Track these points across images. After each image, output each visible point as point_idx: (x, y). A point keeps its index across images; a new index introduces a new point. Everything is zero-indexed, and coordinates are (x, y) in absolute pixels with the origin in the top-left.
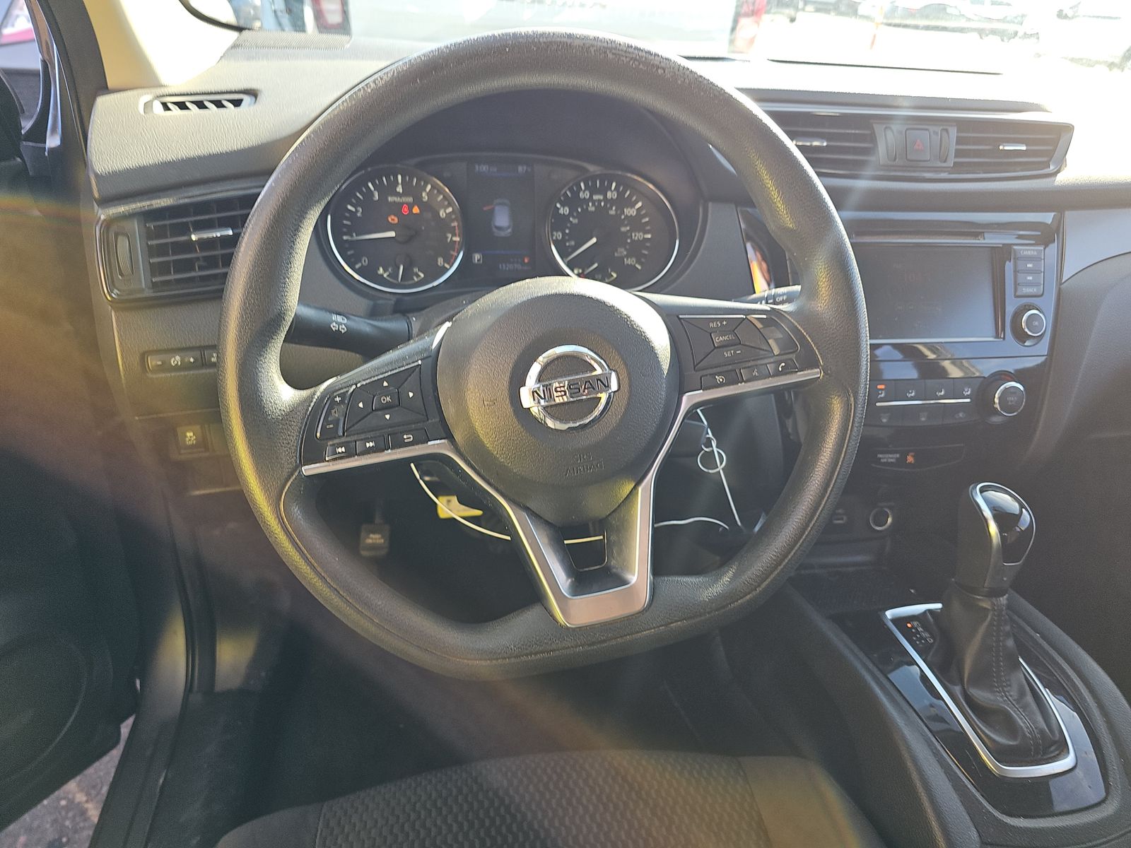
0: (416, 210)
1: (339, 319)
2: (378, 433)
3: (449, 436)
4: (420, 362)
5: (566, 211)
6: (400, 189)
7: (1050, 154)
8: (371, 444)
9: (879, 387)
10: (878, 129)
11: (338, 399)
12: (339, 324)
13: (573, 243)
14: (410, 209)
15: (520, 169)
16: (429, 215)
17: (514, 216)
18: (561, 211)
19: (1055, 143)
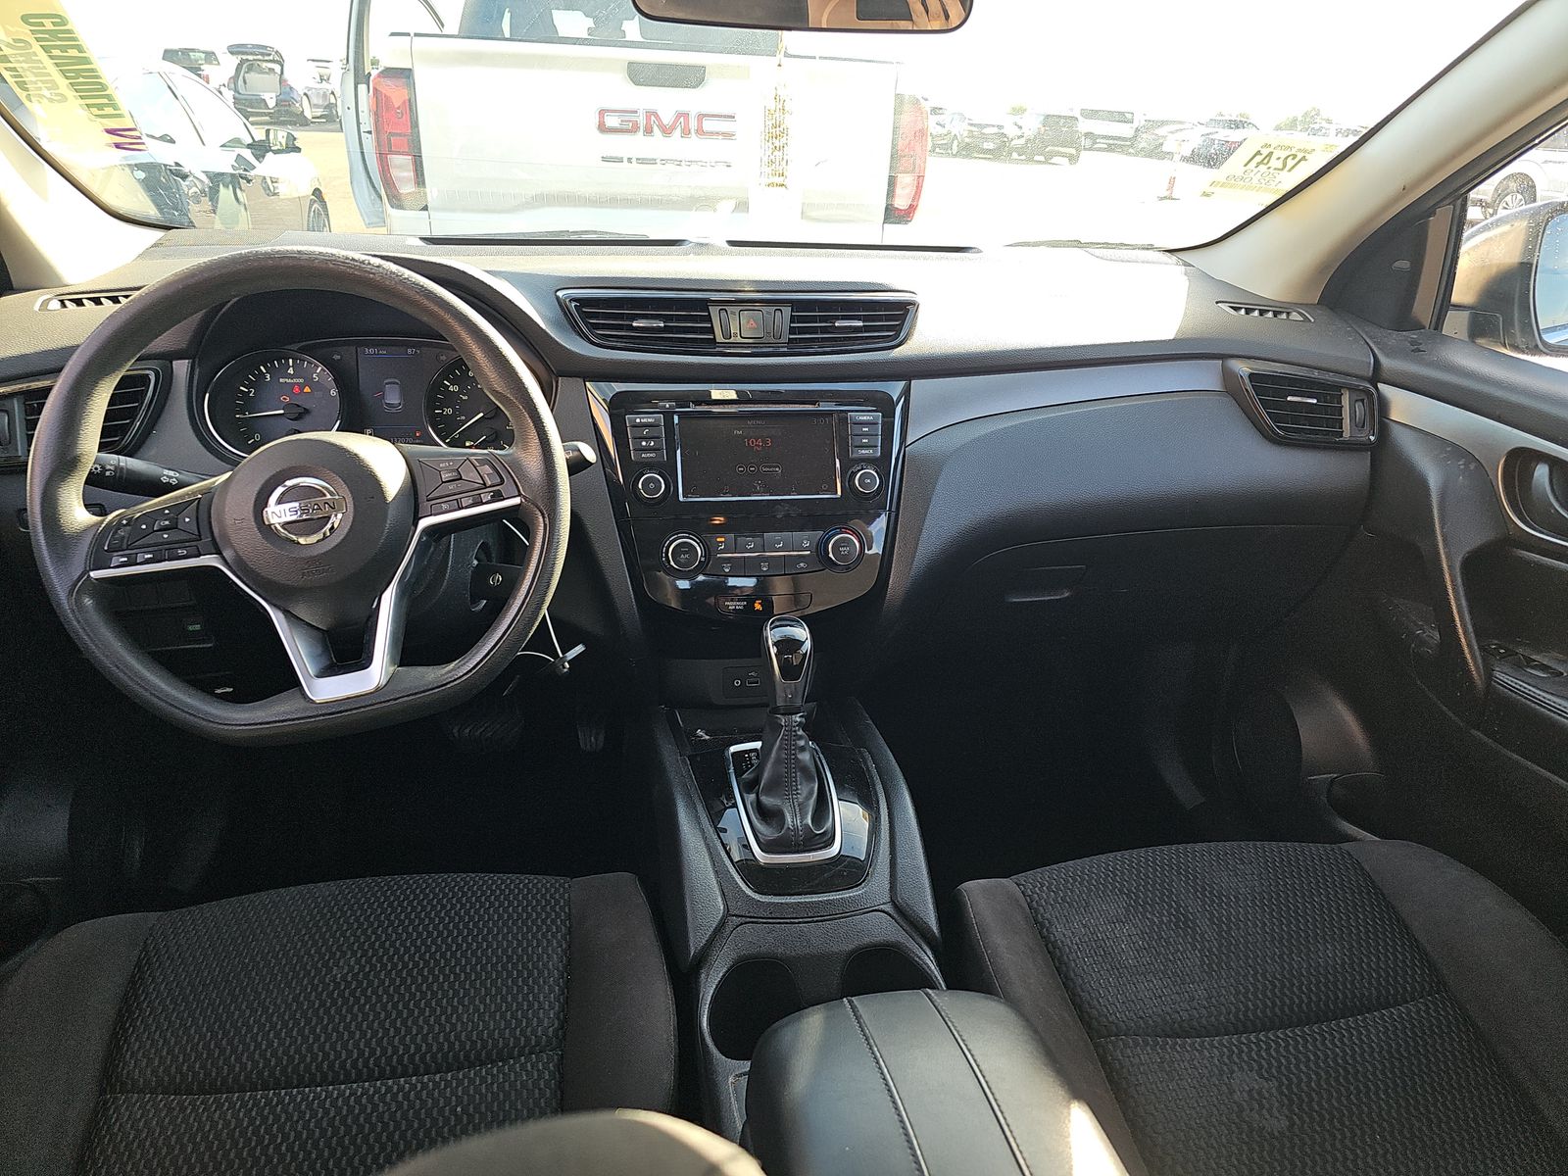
0: (307, 389)
1: (171, 473)
2: (156, 548)
3: (219, 553)
4: (200, 496)
5: (456, 388)
6: (291, 371)
7: (898, 329)
8: (150, 556)
9: (718, 540)
10: (714, 311)
11: (125, 522)
12: (171, 477)
13: (463, 418)
14: (302, 389)
15: (409, 351)
16: (318, 394)
17: (404, 394)
18: (451, 389)
19: (903, 318)
